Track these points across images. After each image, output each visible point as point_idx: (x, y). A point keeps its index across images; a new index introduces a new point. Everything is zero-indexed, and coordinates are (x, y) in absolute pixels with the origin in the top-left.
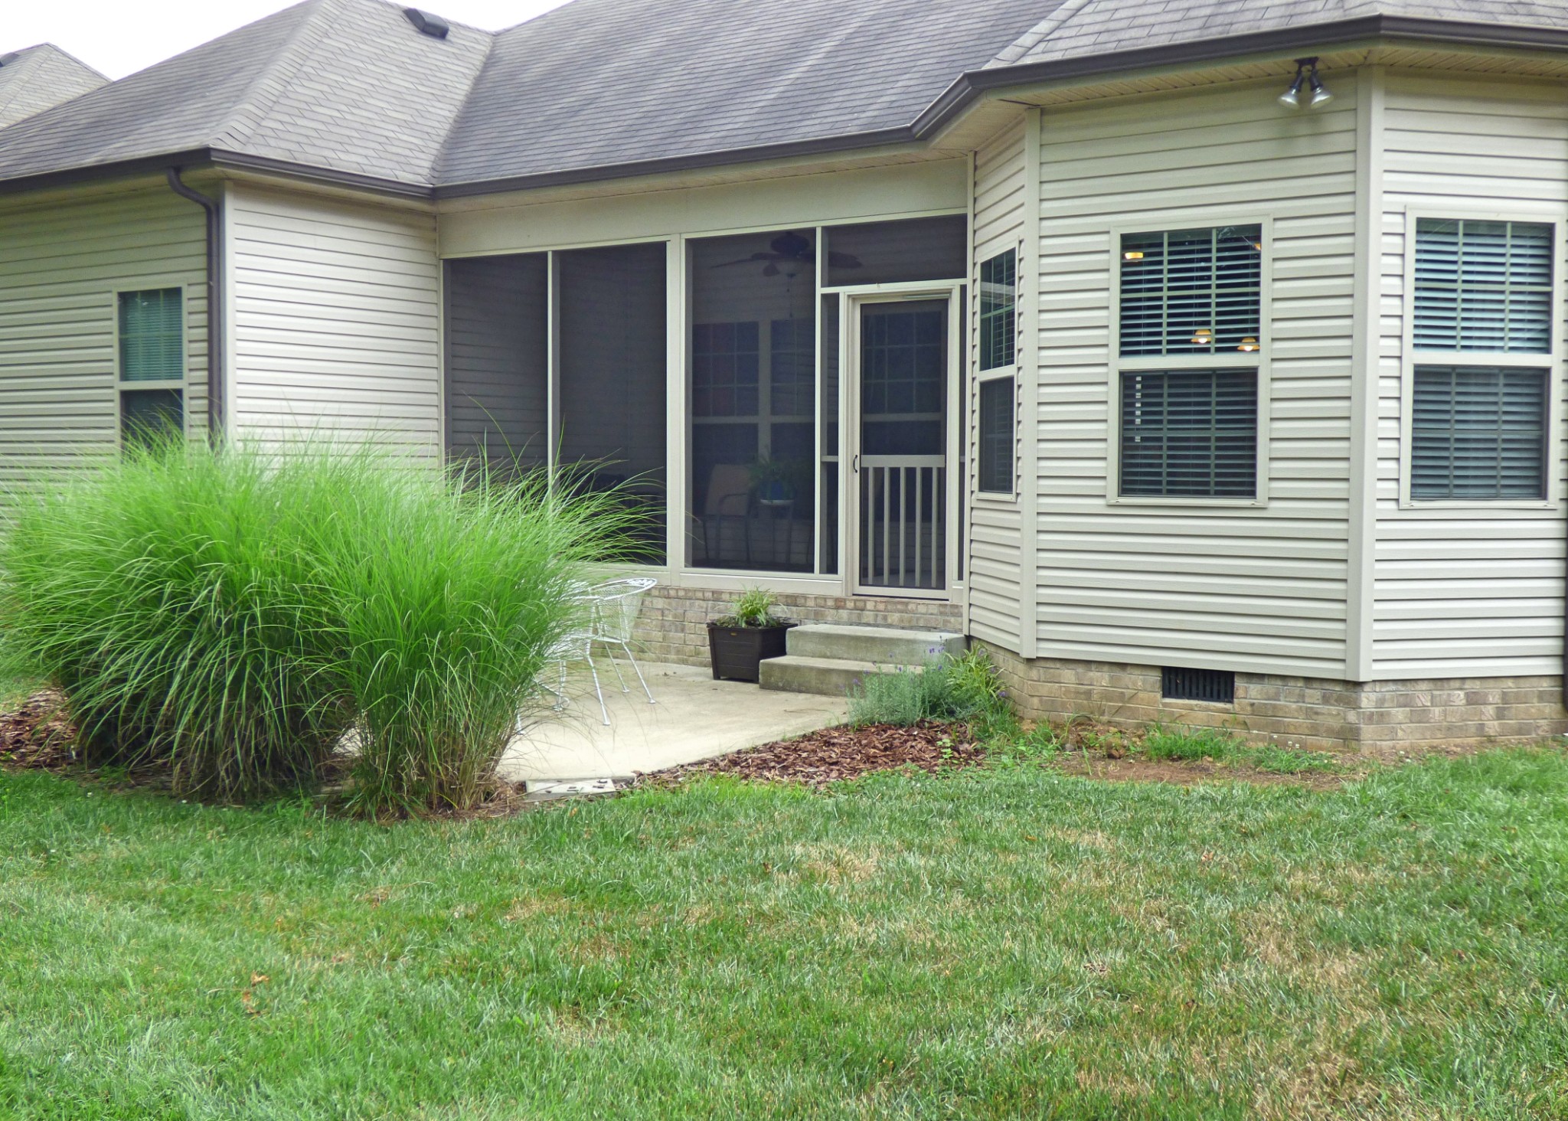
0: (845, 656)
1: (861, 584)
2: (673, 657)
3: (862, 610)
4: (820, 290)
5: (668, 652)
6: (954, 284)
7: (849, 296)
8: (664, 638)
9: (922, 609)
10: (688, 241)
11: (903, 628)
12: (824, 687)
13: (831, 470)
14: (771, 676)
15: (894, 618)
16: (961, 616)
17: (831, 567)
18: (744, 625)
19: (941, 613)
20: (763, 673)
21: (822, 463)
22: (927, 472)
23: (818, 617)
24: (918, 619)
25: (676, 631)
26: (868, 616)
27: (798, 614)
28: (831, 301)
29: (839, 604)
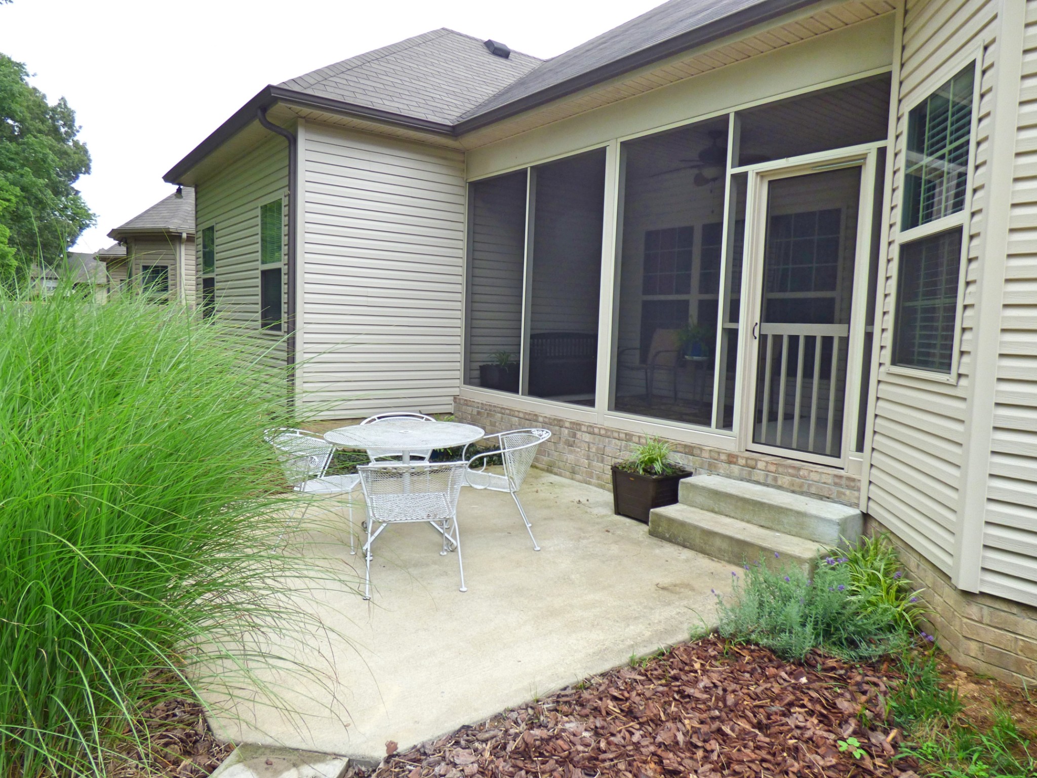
0: (732, 515)
1: (754, 442)
2: (594, 481)
3: (754, 468)
4: (730, 171)
5: (592, 477)
6: (870, 149)
7: (757, 173)
8: (589, 464)
9: (814, 476)
10: (622, 143)
11: (793, 492)
12: (707, 548)
13: (732, 336)
14: (659, 526)
15: (785, 480)
16: (859, 490)
17: (727, 422)
18: (641, 472)
19: (836, 484)
20: (652, 522)
21: (723, 329)
22: (828, 341)
23: (711, 469)
24: (810, 485)
25: (597, 462)
26: (759, 475)
27: (694, 463)
28: (741, 181)
29: (732, 459)
